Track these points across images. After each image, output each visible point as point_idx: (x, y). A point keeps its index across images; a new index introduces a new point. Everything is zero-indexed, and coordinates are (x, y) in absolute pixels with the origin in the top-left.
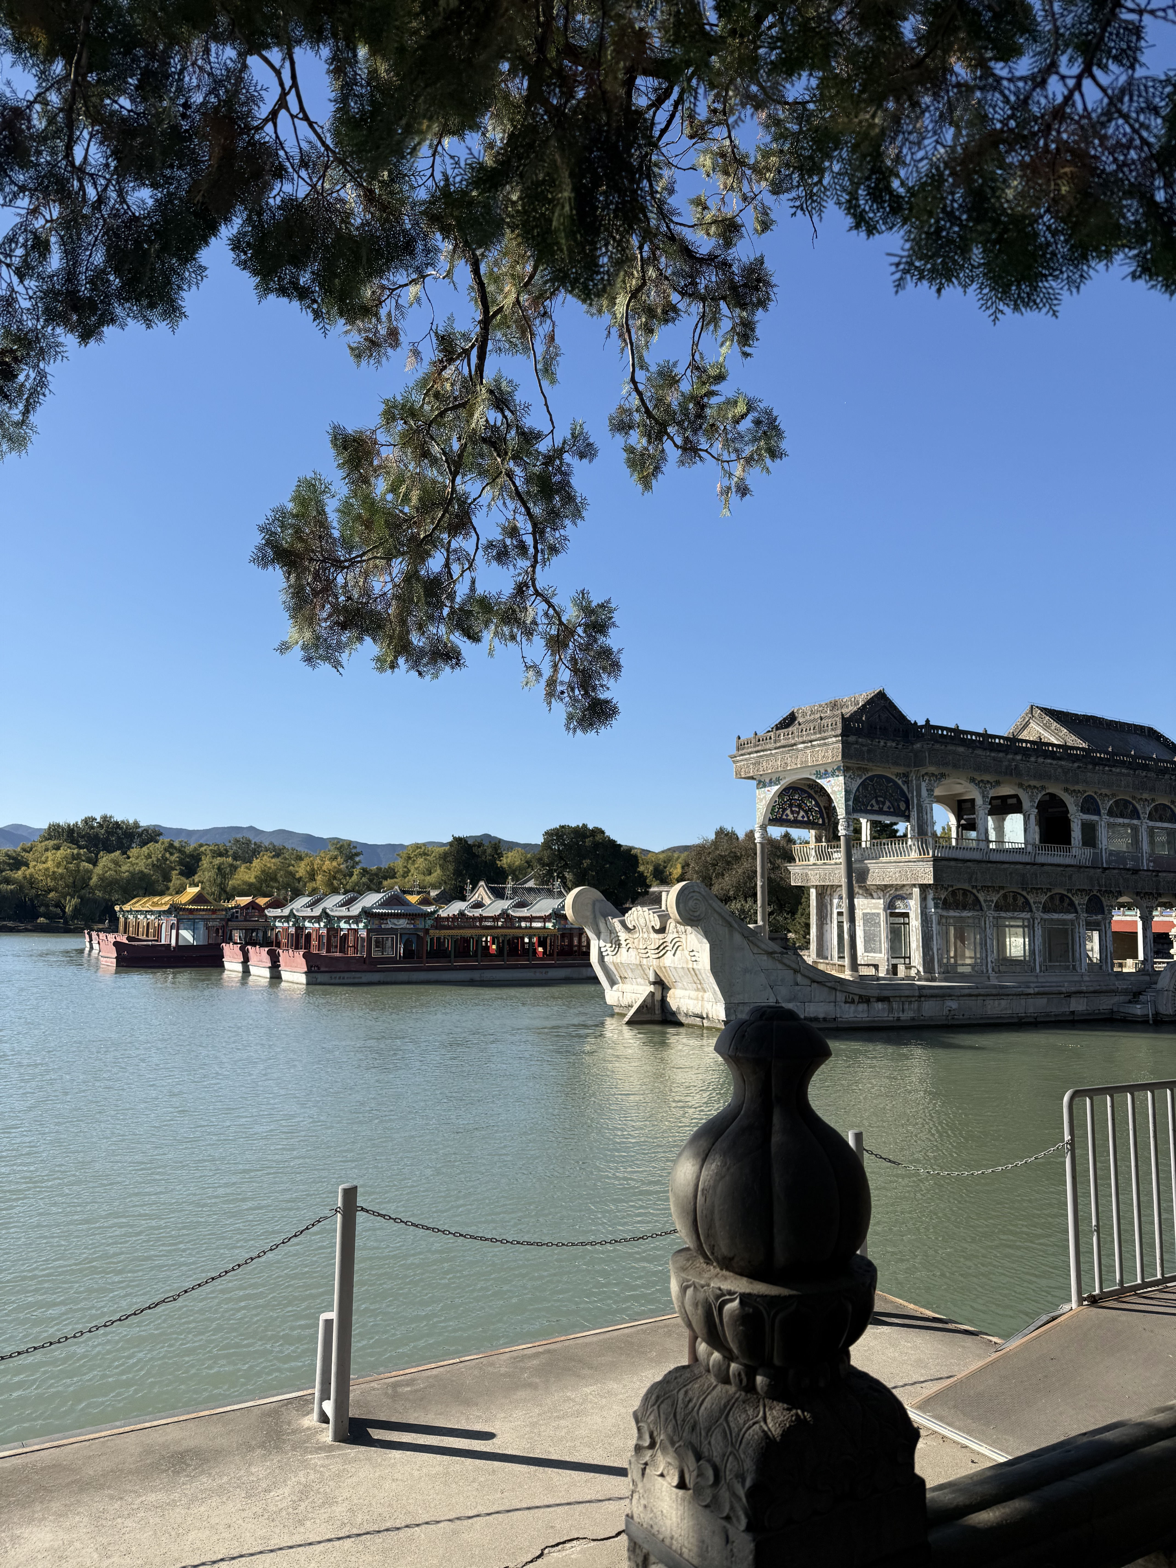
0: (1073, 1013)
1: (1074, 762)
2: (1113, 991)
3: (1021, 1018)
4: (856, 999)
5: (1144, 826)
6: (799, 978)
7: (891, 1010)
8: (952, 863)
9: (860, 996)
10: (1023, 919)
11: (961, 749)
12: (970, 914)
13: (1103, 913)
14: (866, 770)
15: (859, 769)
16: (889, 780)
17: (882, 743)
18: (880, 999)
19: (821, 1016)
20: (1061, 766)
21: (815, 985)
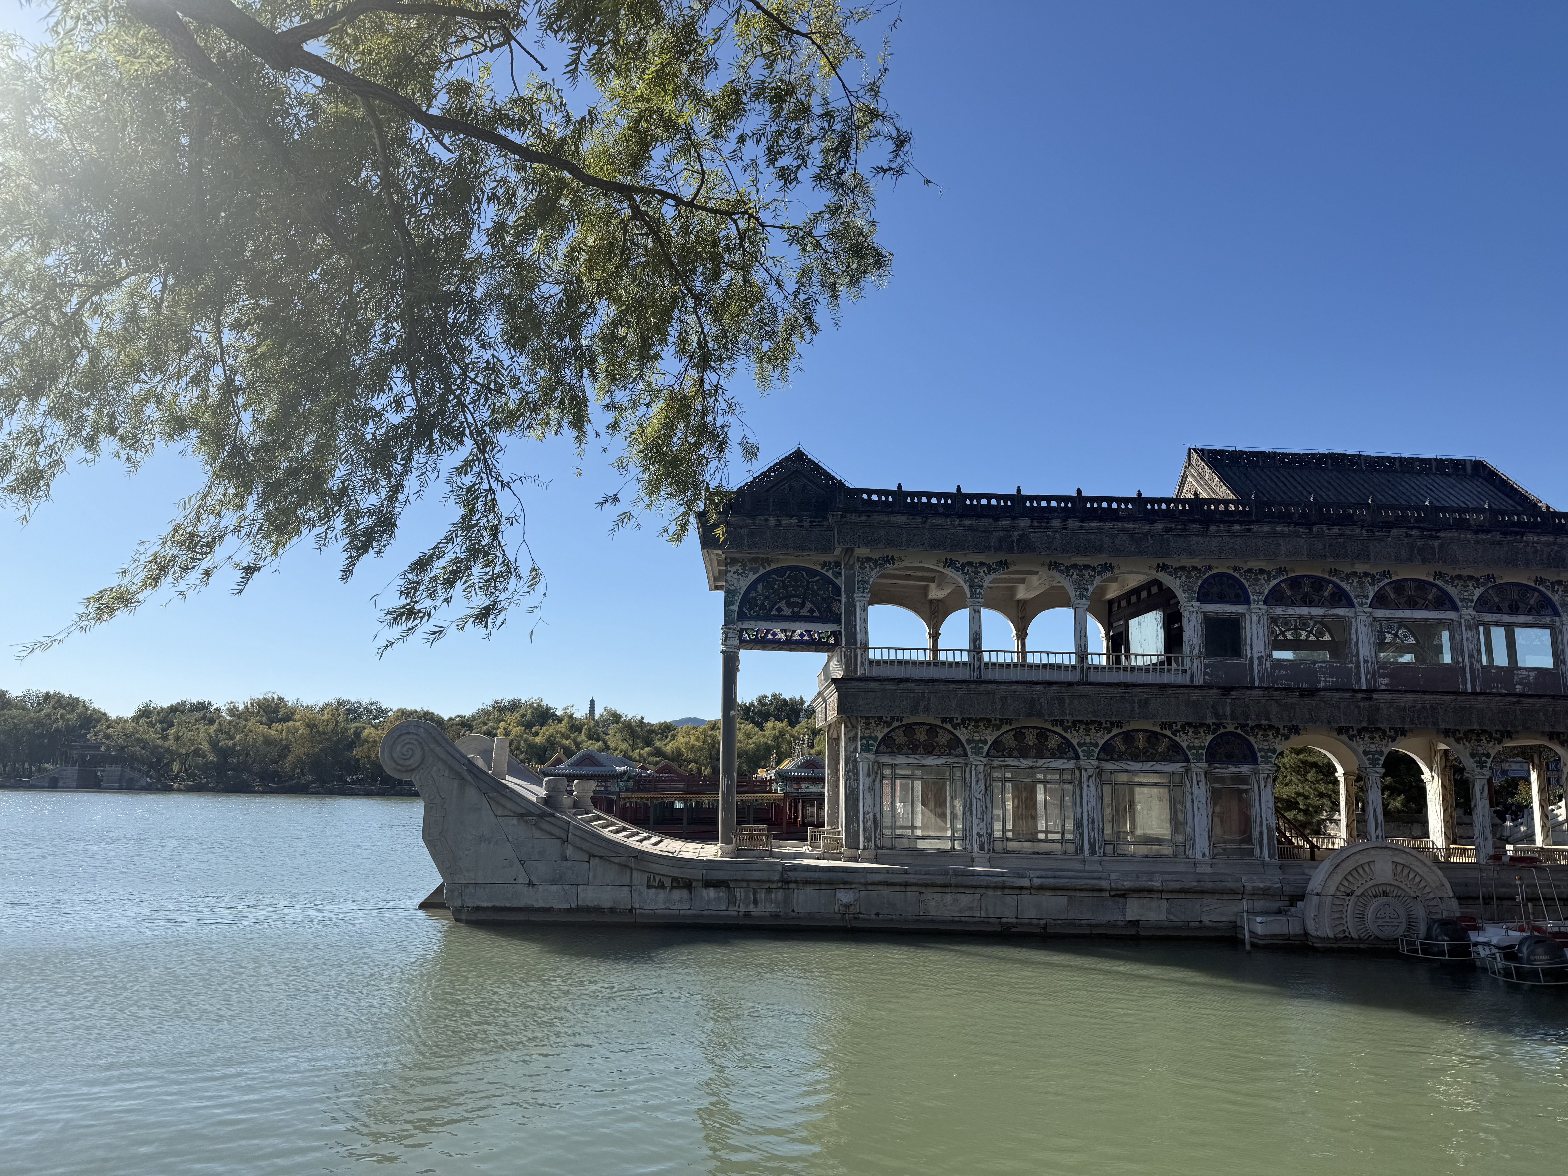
0: (1135, 923)
1: (1152, 522)
2: (1233, 892)
3: (1010, 926)
4: (668, 882)
5: (1362, 617)
6: (570, 851)
7: (733, 901)
8: (873, 685)
9: (674, 879)
10: (1062, 771)
11: (901, 519)
12: (940, 761)
13: (1255, 761)
14: (768, 561)
15: (755, 560)
16: (812, 573)
17: (772, 521)
18: (708, 884)
19: (607, 905)
20: (1125, 531)
21: (595, 862)
